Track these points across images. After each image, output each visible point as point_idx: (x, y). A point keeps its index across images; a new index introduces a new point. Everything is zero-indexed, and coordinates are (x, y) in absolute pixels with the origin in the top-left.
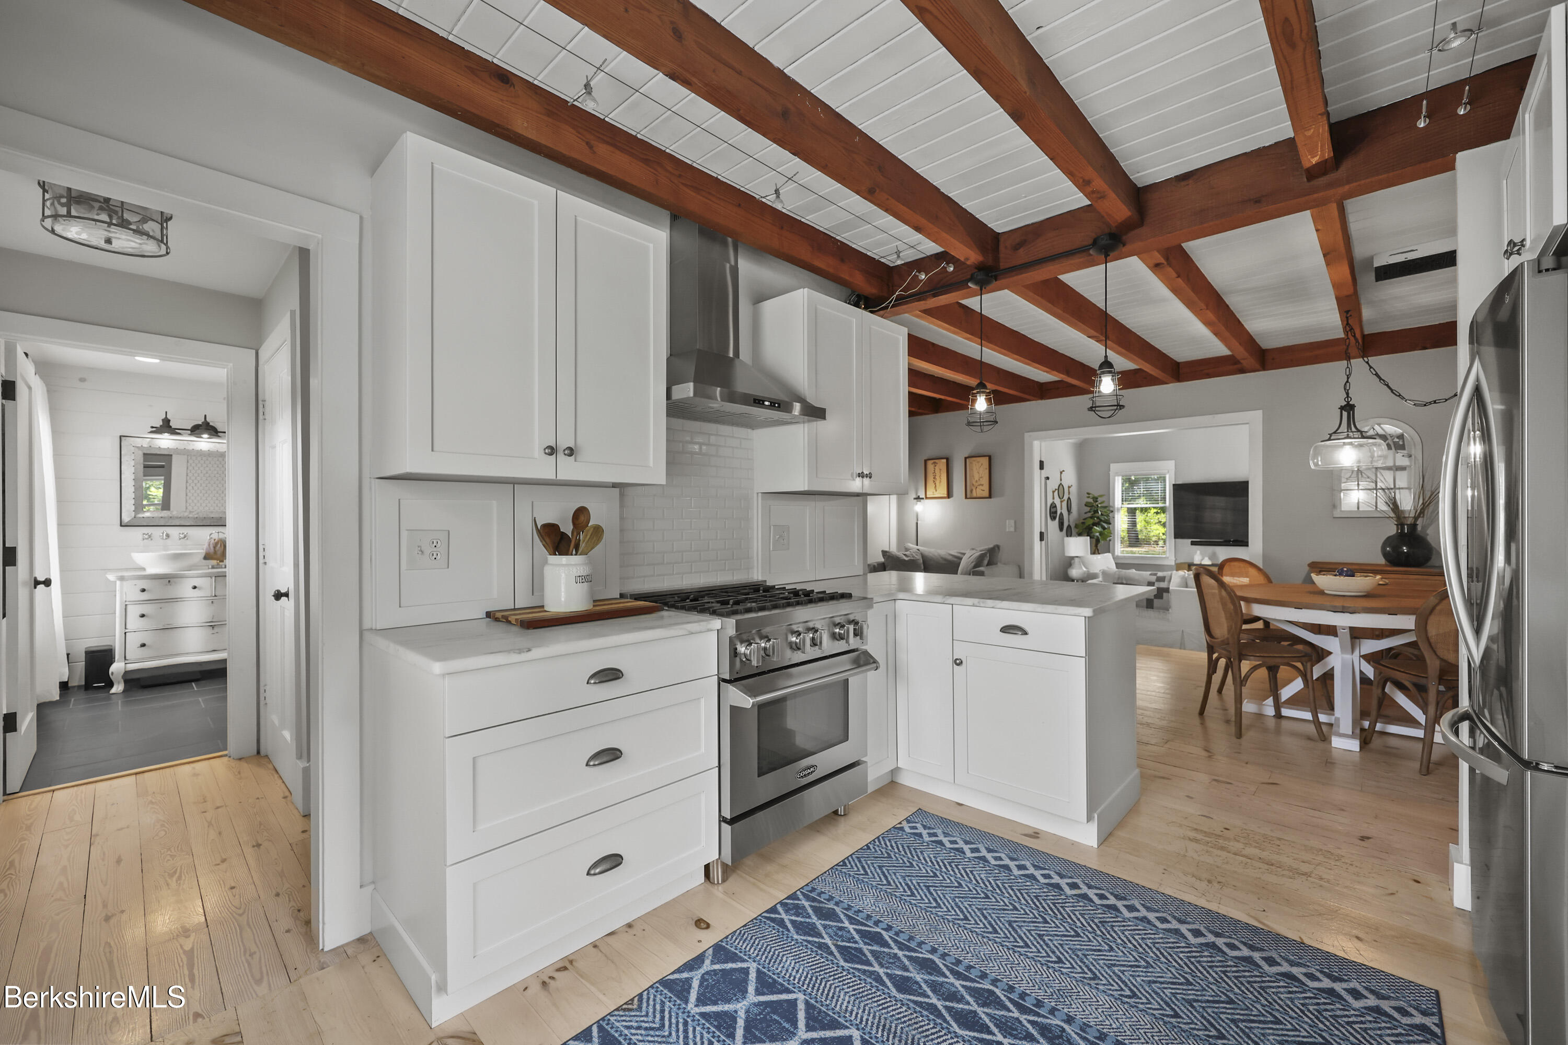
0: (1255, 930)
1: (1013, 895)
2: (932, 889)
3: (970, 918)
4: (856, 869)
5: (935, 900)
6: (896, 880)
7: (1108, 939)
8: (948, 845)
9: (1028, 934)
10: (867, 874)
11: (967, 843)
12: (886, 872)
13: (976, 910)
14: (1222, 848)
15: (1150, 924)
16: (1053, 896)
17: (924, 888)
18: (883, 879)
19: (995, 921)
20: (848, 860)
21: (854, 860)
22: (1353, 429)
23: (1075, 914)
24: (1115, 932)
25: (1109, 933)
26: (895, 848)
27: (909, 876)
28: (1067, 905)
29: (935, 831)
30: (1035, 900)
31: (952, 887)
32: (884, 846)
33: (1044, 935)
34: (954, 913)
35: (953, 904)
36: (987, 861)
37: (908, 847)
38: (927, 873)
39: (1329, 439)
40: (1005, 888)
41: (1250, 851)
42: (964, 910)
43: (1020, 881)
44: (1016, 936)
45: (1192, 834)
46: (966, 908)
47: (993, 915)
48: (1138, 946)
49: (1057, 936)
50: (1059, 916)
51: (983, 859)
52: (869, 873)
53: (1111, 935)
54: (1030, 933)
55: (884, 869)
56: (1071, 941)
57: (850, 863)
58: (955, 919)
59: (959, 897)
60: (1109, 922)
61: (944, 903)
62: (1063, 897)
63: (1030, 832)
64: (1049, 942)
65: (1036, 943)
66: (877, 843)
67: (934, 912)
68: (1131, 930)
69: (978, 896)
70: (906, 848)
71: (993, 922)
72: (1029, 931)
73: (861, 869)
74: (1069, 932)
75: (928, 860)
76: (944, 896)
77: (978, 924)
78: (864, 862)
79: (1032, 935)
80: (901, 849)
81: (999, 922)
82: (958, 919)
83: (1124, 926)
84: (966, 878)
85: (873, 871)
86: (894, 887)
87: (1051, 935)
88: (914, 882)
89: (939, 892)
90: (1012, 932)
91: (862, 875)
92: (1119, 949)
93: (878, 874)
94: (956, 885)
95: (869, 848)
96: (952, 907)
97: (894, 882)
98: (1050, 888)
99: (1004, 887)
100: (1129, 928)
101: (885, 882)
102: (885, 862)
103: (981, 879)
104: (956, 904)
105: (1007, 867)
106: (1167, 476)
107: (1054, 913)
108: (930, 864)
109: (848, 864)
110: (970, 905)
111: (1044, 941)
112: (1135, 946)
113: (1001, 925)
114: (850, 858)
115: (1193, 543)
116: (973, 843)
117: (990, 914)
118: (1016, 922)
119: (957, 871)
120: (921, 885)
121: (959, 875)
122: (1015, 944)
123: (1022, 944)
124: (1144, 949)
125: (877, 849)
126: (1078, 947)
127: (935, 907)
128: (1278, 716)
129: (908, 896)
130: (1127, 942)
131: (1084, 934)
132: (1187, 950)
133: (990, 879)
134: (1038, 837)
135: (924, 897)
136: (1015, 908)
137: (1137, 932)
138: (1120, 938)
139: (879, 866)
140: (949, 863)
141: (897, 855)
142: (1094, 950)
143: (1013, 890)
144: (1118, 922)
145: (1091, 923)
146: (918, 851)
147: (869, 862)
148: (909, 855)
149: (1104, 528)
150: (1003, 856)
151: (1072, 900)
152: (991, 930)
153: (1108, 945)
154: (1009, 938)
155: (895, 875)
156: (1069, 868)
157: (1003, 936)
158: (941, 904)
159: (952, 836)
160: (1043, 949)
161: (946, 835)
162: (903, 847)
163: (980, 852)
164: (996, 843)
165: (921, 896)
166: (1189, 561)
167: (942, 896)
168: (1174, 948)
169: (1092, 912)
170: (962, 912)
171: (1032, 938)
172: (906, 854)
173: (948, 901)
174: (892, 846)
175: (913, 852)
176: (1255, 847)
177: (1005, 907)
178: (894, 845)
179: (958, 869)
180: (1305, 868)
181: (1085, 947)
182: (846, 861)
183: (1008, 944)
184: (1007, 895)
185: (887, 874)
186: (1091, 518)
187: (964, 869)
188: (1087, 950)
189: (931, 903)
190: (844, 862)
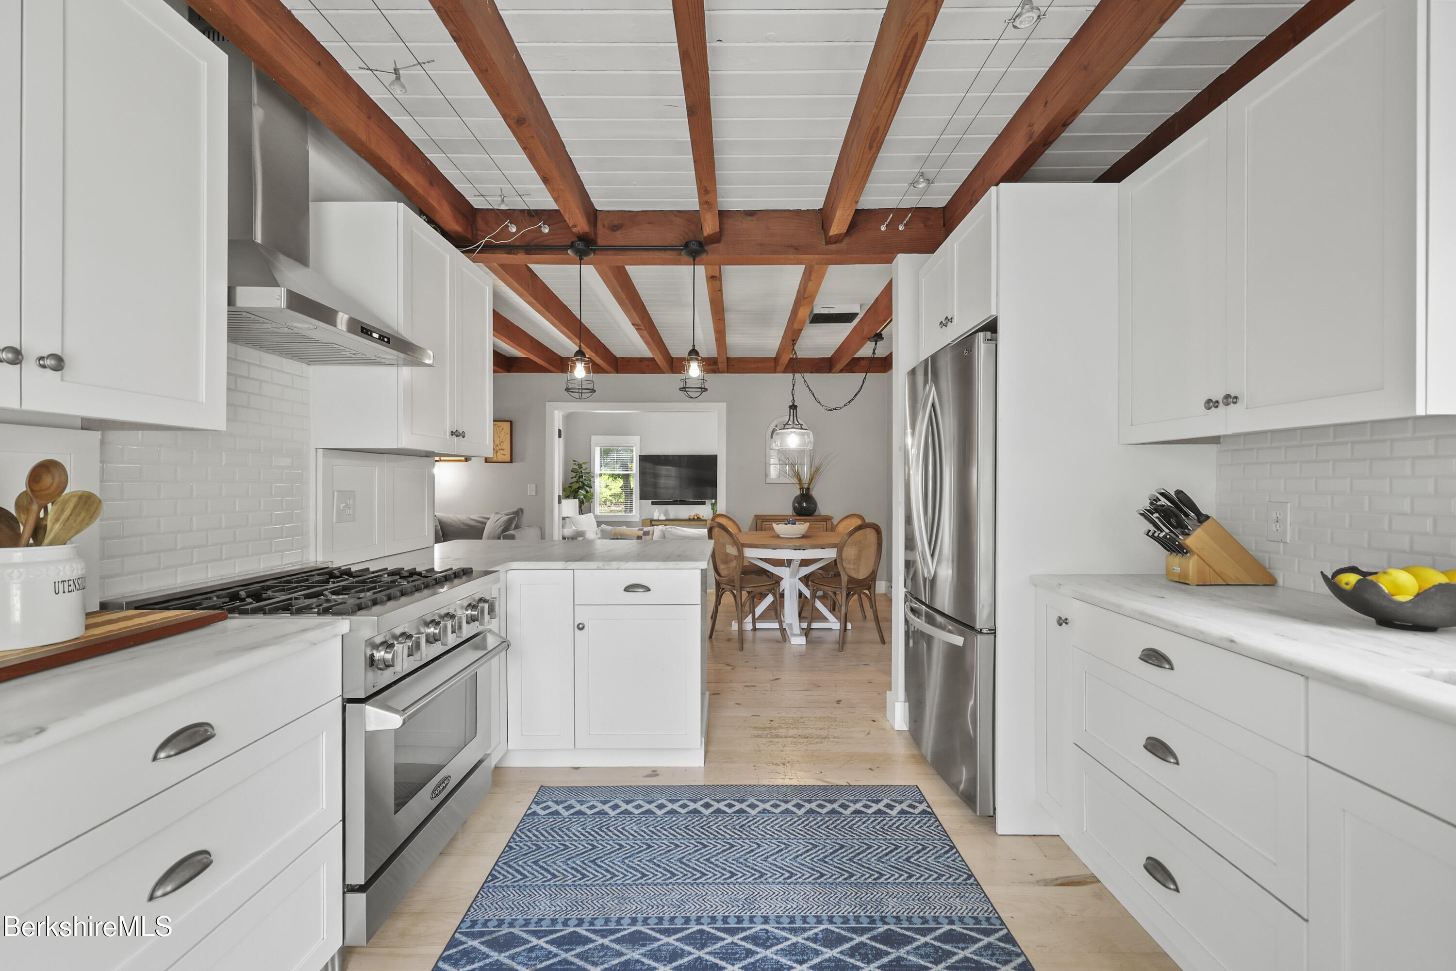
0: (824, 788)
1: (669, 835)
2: (598, 861)
3: (647, 873)
4: (510, 877)
5: (607, 871)
6: (559, 869)
7: (752, 838)
8: (589, 812)
9: (699, 864)
10: (525, 877)
11: (604, 803)
12: (544, 865)
13: (648, 863)
14: (777, 736)
15: (770, 813)
16: (697, 821)
17: (590, 864)
18: (545, 874)
19: (667, 865)
20: (496, 871)
21: (502, 868)
22: (796, 422)
23: (720, 829)
24: (753, 830)
25: (750, 834)
26: (539, 836)
27: (569, 859)
28: (711, 824)
29: (569, 803)
30: (687, 831)
31: (615, 851)
32: (527, 839)
33: (709, 858)
34: (631, 875)
35: (625, 867)
36: (631, 813)
37: (552, 829)
38: (585, 847)
39: (784, 429)
40: (659, 831)
41: (792, 732)
42: (638, 867)
43: (666, 819)
44: (690, 870)
45: (755, 732)
46: (638, 865)
47: (663, 860)
48: (773, 834)
49: (719, 853)
50: (712, 836)
51: (626, 812)
52: (528, 874)
53: (752, 834)
54: (699, 862)
55: (540, 863)
56: (730, 853)
57: (500, 873)
58: (635, 880)
59: (626, 858)
60: (745, 824)
61: (617, 870)
62: (705, 818)
63: (649, 772)
64: (717, 862)
65: (708, 869)
66: (518, 839)
67: (613, 883)
68: (762, 824)
69: (642, 849)
70: (551, 831)
71: (667, 867)
72: (697, 860)
73: (516, 874)
74: (725, 846)
75: (578, 834)
76: (613, 863)
77: (657, 875)
78: (515, 865)
79: (701, 863)
80: (546, 834)
81: (671, 865)
82: (638, 879)
83: (756, 823)
84: (623, 837)
85: (530, 870)
86: (562, 877)
87: (715, 856)
88: (578, 862)
89: (606, 861)
90: (687, 868)
91: (521, 879)
92: (763, 842)
93: (537, 871)
94: (618, 847)
95: (511, 848)
96: (625, 870)
97: (559, 872)
98: (692, 815)
99: (657, 830)
100: (760, 823)
101: (549, 877)
102: (538, 855)
103: (635, 831)
104: (628, 866)
105: (649, 812)
106: (634, 448)
107: (706, 835)
108: (583, 838)
109: (498, 875)
110: (640, 861)
111: (713, 863)
112: (771, 835)
113: (674, 866)
114: (496, 868)
115: (653, 503)
116: (610, 801)
117: (661, 861)
118: (684, 857)
119: (611, 834)
120: (586, 862)
121: (615, 837)
122: (695, 877)
123: (699, 875)
124: (778, 835)
125: (521, 844)
126: (738, 855)
127: (611, 878)
128: (755, 629)
129: (580, 879)
130: (765, 834)
131: (736, 842)
132: (800, 822)
133: (643, 828)
134: (658, 775)
135: (596, 873)
136: (677, 846)
137: (766, 823)
138: (759, 834)
139: (534, 862)
140: (600, 829)
141: (546, 843)
142: (749, 852)
143: (665, 830)
144: (750, 821)
145: (735, 830)
146: (564, 829)
147: (520, 863)
148: (558, 838)
149: (587, 492)
150: (641, 802)
151: (712, 819)
152: (669, 875)
153: (755, 843)
154: (687, 875)
155: (555, 864)
156: (695, 792)
157: (681, 875)
158: (615, 872)
159: (587, 802)
160: (716, 871)
161: (581, 802)
162: (547, 831)
163: (620, 807)
164: (630, 793)
165: (592, 873)
166: (651, 518)
167: (611, 864)
168: (792, 824)
169: (730, 822)
170: (637, 870)
171: (703, 866)
172: (554, 837)
173: (619, 866)
174: (535, 835)
175: (560, 833)
176: (793, 728)
177: (669, 849)
178: (537, 833)
179: (610, 831)
180: (824, 733)
181: (742, 853)
182: (493, 872)
183: (689, 881)
184: (663, 837)
185: (546, 867)
186: (576, 482)
187: (615, 829)
188: (745, 855)
189: (605, 876)
190: (492, 876)
